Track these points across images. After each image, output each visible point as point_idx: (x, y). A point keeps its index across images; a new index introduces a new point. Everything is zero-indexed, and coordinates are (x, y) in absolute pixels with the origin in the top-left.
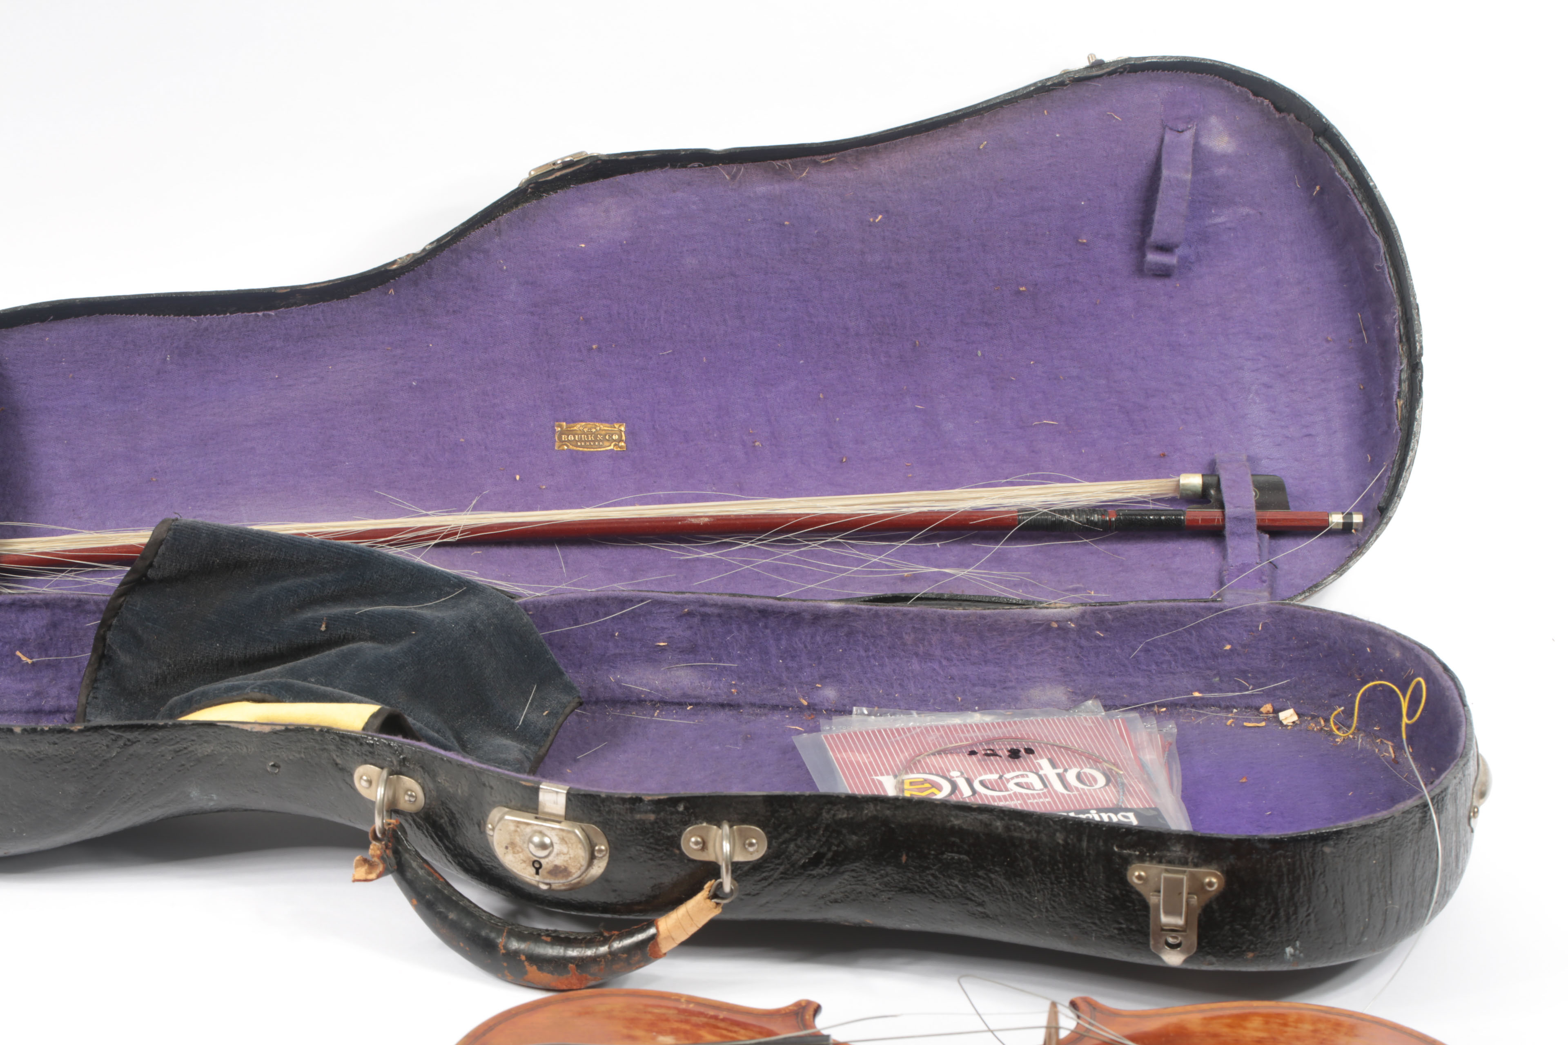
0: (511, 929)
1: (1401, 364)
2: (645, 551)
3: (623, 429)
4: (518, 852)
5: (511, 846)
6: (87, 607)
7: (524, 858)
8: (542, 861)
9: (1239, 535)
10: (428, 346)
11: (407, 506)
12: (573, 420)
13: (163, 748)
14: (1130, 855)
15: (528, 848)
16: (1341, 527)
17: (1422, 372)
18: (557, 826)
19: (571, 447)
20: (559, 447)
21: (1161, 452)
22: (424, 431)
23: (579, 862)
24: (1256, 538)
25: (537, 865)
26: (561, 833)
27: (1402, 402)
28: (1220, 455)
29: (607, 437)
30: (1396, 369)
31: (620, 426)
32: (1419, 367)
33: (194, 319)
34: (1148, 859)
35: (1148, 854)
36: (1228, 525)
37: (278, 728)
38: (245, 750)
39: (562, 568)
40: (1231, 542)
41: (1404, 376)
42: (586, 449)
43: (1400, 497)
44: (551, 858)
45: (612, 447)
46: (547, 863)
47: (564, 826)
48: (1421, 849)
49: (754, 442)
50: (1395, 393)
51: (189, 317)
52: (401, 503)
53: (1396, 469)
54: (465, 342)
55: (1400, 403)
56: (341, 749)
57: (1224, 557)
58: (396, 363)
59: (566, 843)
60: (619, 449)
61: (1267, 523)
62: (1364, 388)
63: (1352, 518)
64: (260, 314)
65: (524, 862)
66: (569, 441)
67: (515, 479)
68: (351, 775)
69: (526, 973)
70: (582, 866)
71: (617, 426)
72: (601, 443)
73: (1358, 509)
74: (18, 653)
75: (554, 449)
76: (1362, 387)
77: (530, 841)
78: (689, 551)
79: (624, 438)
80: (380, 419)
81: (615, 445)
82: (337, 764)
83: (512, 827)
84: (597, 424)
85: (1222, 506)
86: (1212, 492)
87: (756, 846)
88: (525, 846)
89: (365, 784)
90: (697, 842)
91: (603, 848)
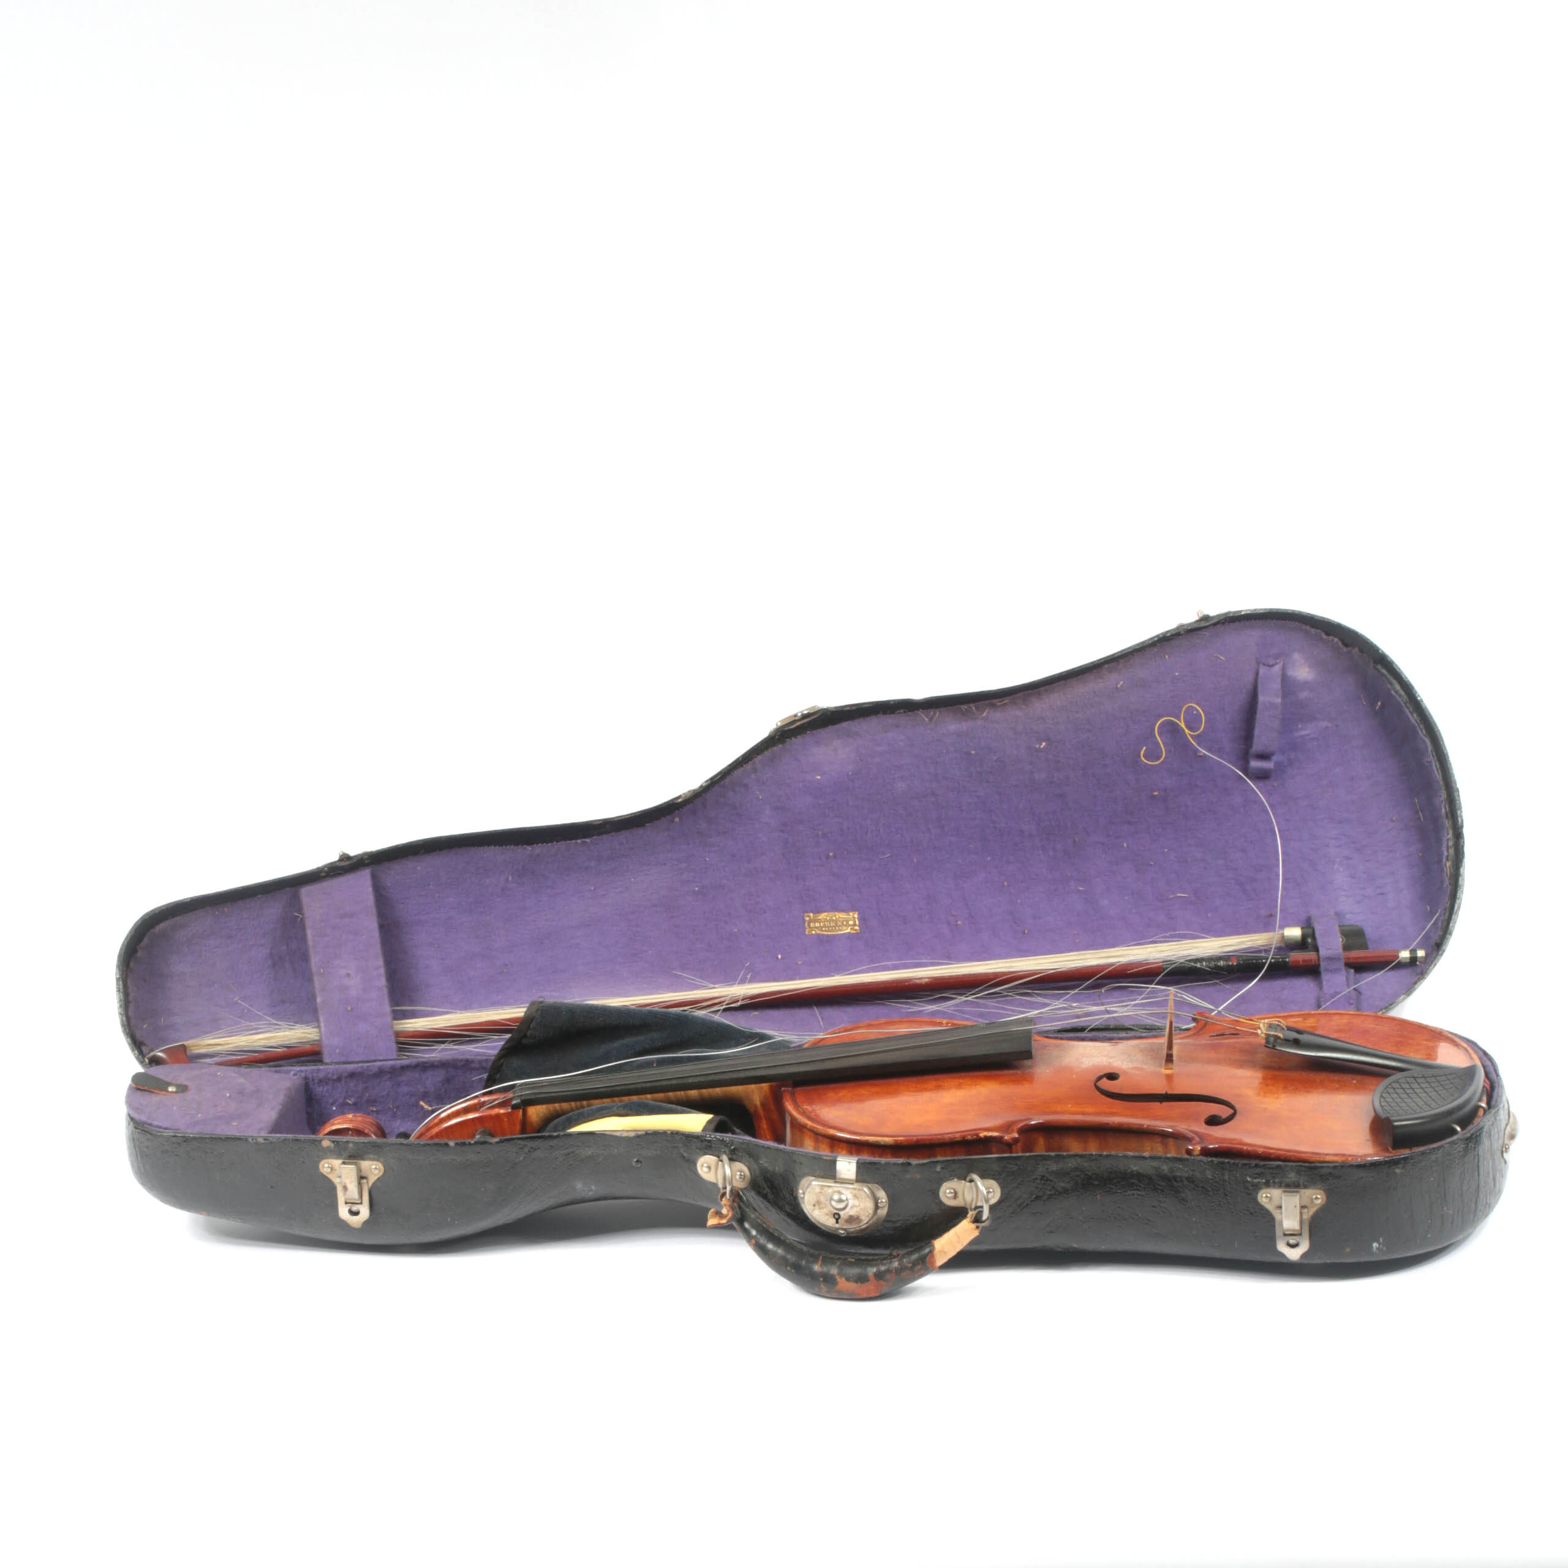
1: (1448, 835)
2: (881, 1007)
3: (856, 916)
4: (823, 1208)
5: (818, 1204)
6: (473, 1065)
7: (827, 1211)
8: (841, 1213)
9: (1331, 971)
10: (705, 860)
12: (818, 911)
13: (557, 1152)
14: (1259, 1182)
15: (830, 1204)
16: (1408, 961)
17: (1464, 839)
18: (851, 1186)
19: (818, 932)
20: (809, 932)
21: (1269, 913)
22: (706, 925)
23: (867, 1212)
24: (1344, 972)
25: (837, 1217)
26: (853, 1191)
27: (1450, 863)
28: (1314, 912)
29: (845, 923)
30: (1445, 839)
31: (854, 914)
32: (1461, 836)
33: (529, 848)
34: (1272, 1184)
35: (1271, 1181)
36: (1323, 965)
37: (639, 1133)
38: (616, 1151)
39: (819, 1022)
40: (1325, 977)
41: (1451, 843)
42: (829, 933)
43: (1450, 934)
44: (847, 1210)
45: (848, 931)
46: (844, 1214)
47: (856, 1186)
48: (1466, 1170)
49: (957, 922)
50: (1444, 857)
51: (525, 846)
53: (1447, 914)
54: (733, 856)
55: (1448, 864)
56: (687, 1146)
57: (1321, 988)
58: (682, 874)
59: (858, 1198)
60: (854, 932)
61: (1352, 961)
62: (1422, 856)
63: (1416, 954)
64: (579, 841)
65: (828, 1214)
66: (816, 927)
67: (777, 958)
68: (695, 1164)
70: (870, 1214)
71: (851, 914)
72: (840, 928)
73: (1421, 946)
75: (805, 934)
76: (1421, 855)
77: (831, 1199)
78: (914, 1005)
79: (857, 923)
80: (672, 917)
81: (851, 929)
82: (684, 1157)
83: (818, 1190)
84: (836, 913)
85: (1317, 950)
86: (1309, 940)
87: (992, 1194)
88: (828, 1203)
89: (705, 1169)
90: (951, 1193)
91: (884, 1200)
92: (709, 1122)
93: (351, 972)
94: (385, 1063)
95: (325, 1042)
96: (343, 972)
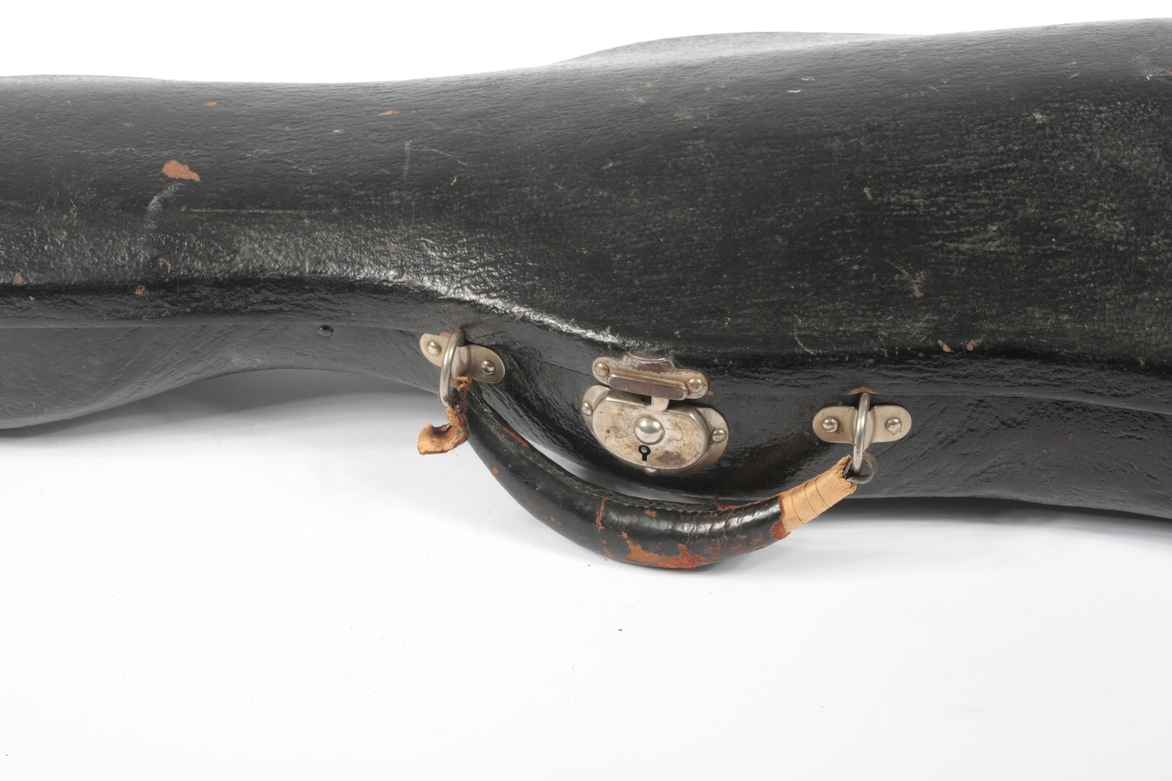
0: (609, 501)
4: (622, 437)
5: (614, 430)
7: (629, 443)
8: (651, 447)
15: (635, 432)
23: (695, 450)
25: (644, 451)
26: (674, 419)
44: (661, 444)
46: (657, 449)
59: (680, 429)
65: (629, 447)
68: (417, 341)
69: (629, 552)
70: (698, 453)
77: (637, 424)
82: (401, 329)
83: (615, 410)
87: (899, 426)
88: (631, 430)
89: (433, 351)
90: (831, 424)
91: (721, 431)
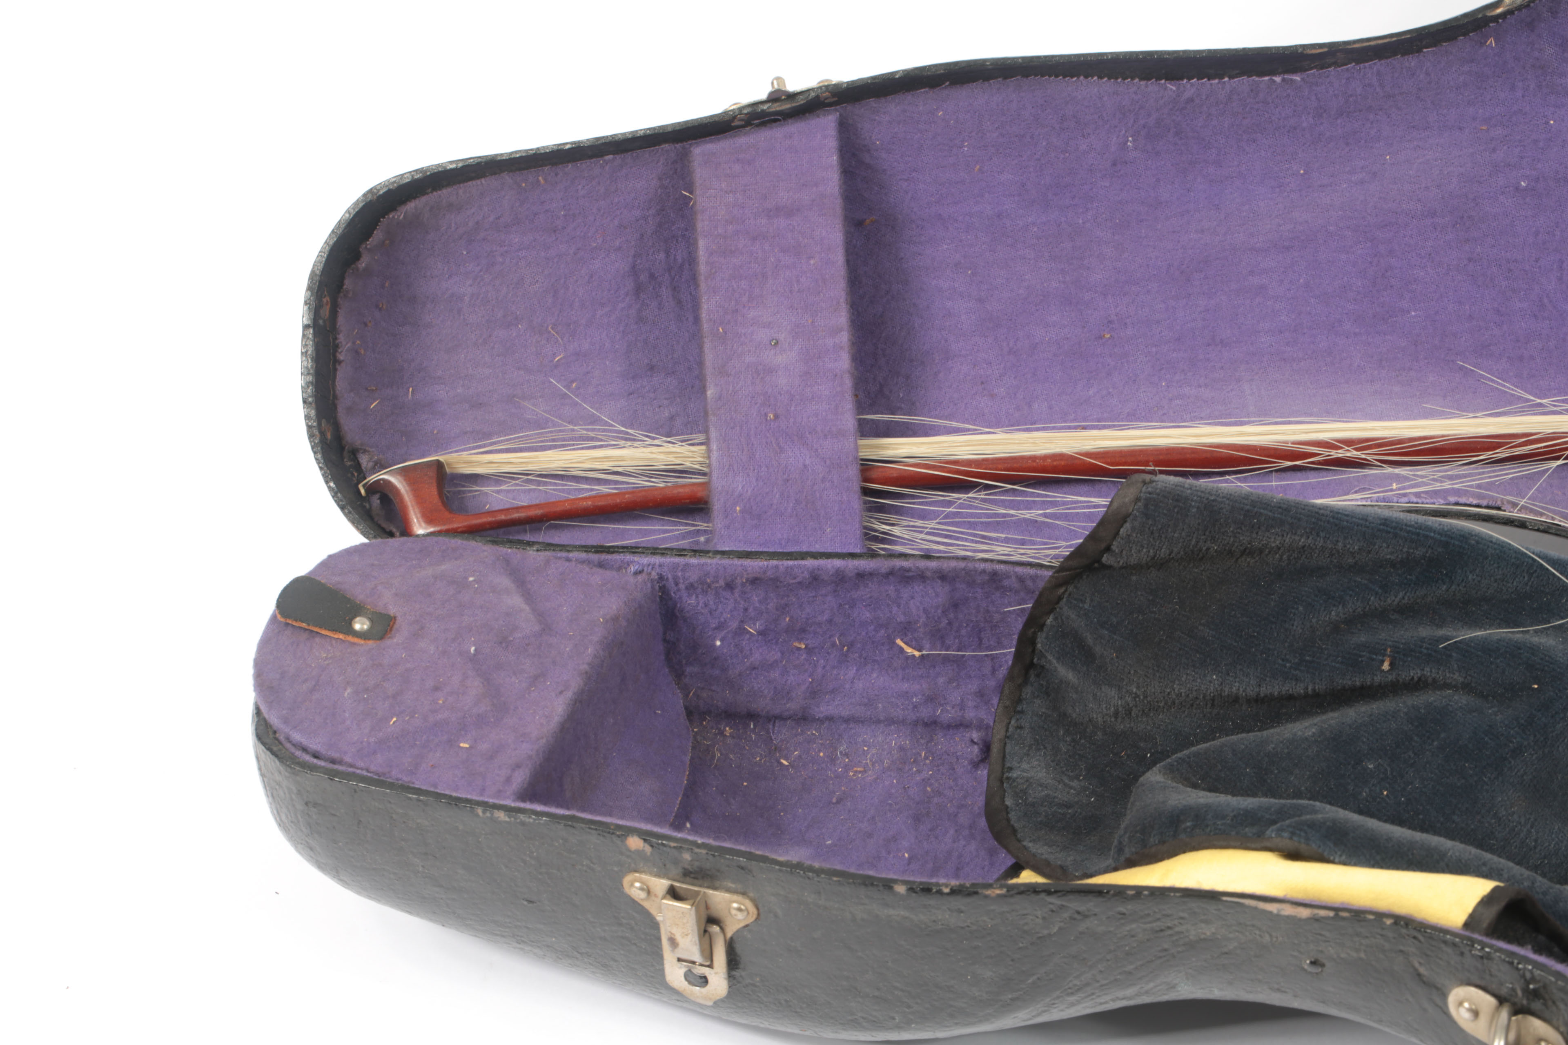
6: (1006, 583)
10: (1547, 123)
11: (1509, 388)
13: (1134, 926)
22: (1537, 261)
33: (1171, 87)
38: (1267, 938)
51: (1163, 81)
52: (1499, 384)
58: (1494, 150)
64: (1278, 79)
68: (1444, 996)
74: (899, 642)
80: (1467, 240)
89: (1467, 1014)
92: (1486, 901)
93: (781, 337)
94: (822, 562)
95: (718, 483)
96: (762, 335)
